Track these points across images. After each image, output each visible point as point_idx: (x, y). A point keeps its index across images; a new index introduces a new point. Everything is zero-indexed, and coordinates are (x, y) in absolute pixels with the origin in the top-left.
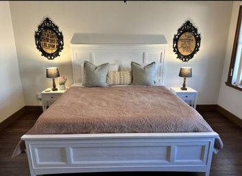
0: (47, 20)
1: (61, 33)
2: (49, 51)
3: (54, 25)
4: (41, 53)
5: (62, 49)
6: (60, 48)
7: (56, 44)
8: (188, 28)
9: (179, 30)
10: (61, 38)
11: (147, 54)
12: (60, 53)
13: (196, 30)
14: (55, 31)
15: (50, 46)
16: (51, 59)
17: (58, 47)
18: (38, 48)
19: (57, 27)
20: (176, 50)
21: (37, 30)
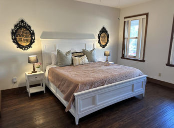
0: (22, 21)
1: (33, 31)
2: (24, 44)
3: (27, 25)
4: (16, 45)
5: (34, 42)
6: (32, 42)
7: (29, 39)
8: (104, 31)
9: (100, 31)
10: (33, 34)
11: (87, 45)
12: (32, 45)
13: (107, 32)
14: (28, 30)
15: (24, 40)
16: (25, 50)
17: (31, 41)
18: (14, 42)
19: (30, 27)
20: (99, 42)
21: (13, 28)
